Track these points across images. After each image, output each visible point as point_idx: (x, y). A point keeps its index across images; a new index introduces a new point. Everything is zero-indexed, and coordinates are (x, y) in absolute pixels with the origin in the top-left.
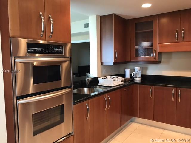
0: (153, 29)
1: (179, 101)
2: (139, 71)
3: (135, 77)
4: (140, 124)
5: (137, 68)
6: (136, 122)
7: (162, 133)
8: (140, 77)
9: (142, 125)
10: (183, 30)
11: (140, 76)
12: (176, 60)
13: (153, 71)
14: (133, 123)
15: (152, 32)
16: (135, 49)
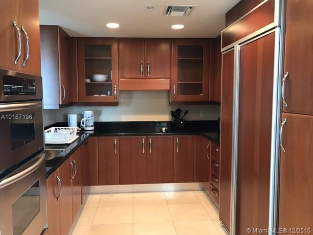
0: (111, 57)
1: (150, 152)
2: (92, 117)
3: (86, 126)
4: (100, 195)
5: (88, 113)
6: (93, 194)
7: (133, 198)
8: (92, 126)
9: (103, 195)
10: (148, 64)
11: (92, 124)
12: (139, 100)
13: (109, 116)
14: (90, 195)
15: (110, 60)
16: (86, 84)
